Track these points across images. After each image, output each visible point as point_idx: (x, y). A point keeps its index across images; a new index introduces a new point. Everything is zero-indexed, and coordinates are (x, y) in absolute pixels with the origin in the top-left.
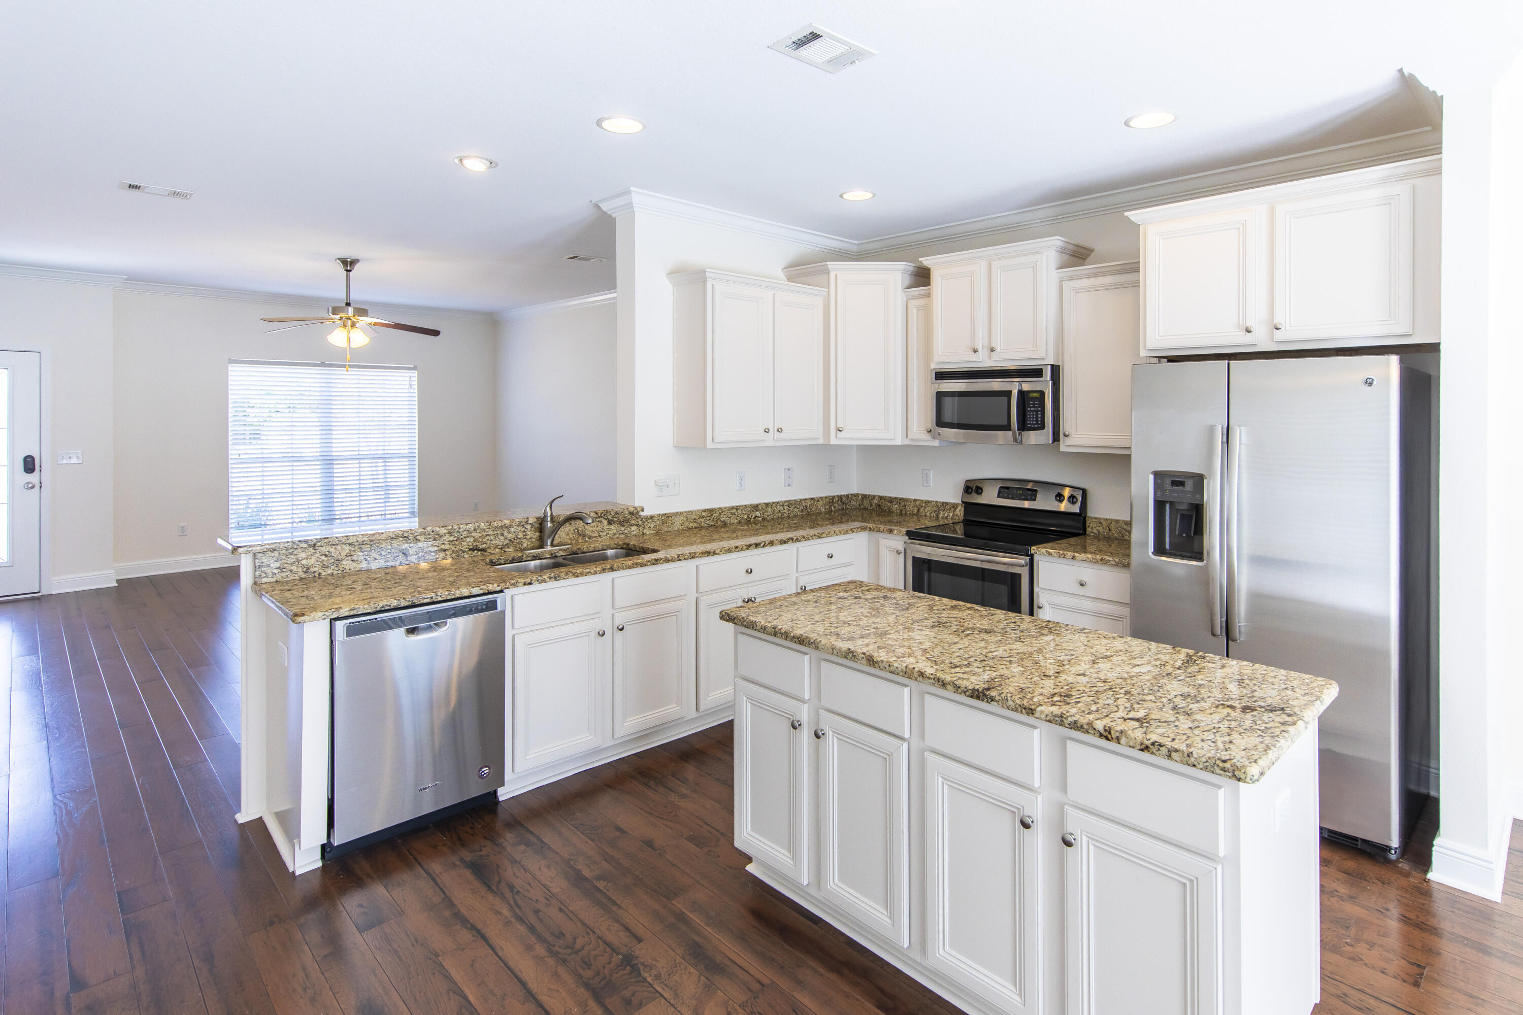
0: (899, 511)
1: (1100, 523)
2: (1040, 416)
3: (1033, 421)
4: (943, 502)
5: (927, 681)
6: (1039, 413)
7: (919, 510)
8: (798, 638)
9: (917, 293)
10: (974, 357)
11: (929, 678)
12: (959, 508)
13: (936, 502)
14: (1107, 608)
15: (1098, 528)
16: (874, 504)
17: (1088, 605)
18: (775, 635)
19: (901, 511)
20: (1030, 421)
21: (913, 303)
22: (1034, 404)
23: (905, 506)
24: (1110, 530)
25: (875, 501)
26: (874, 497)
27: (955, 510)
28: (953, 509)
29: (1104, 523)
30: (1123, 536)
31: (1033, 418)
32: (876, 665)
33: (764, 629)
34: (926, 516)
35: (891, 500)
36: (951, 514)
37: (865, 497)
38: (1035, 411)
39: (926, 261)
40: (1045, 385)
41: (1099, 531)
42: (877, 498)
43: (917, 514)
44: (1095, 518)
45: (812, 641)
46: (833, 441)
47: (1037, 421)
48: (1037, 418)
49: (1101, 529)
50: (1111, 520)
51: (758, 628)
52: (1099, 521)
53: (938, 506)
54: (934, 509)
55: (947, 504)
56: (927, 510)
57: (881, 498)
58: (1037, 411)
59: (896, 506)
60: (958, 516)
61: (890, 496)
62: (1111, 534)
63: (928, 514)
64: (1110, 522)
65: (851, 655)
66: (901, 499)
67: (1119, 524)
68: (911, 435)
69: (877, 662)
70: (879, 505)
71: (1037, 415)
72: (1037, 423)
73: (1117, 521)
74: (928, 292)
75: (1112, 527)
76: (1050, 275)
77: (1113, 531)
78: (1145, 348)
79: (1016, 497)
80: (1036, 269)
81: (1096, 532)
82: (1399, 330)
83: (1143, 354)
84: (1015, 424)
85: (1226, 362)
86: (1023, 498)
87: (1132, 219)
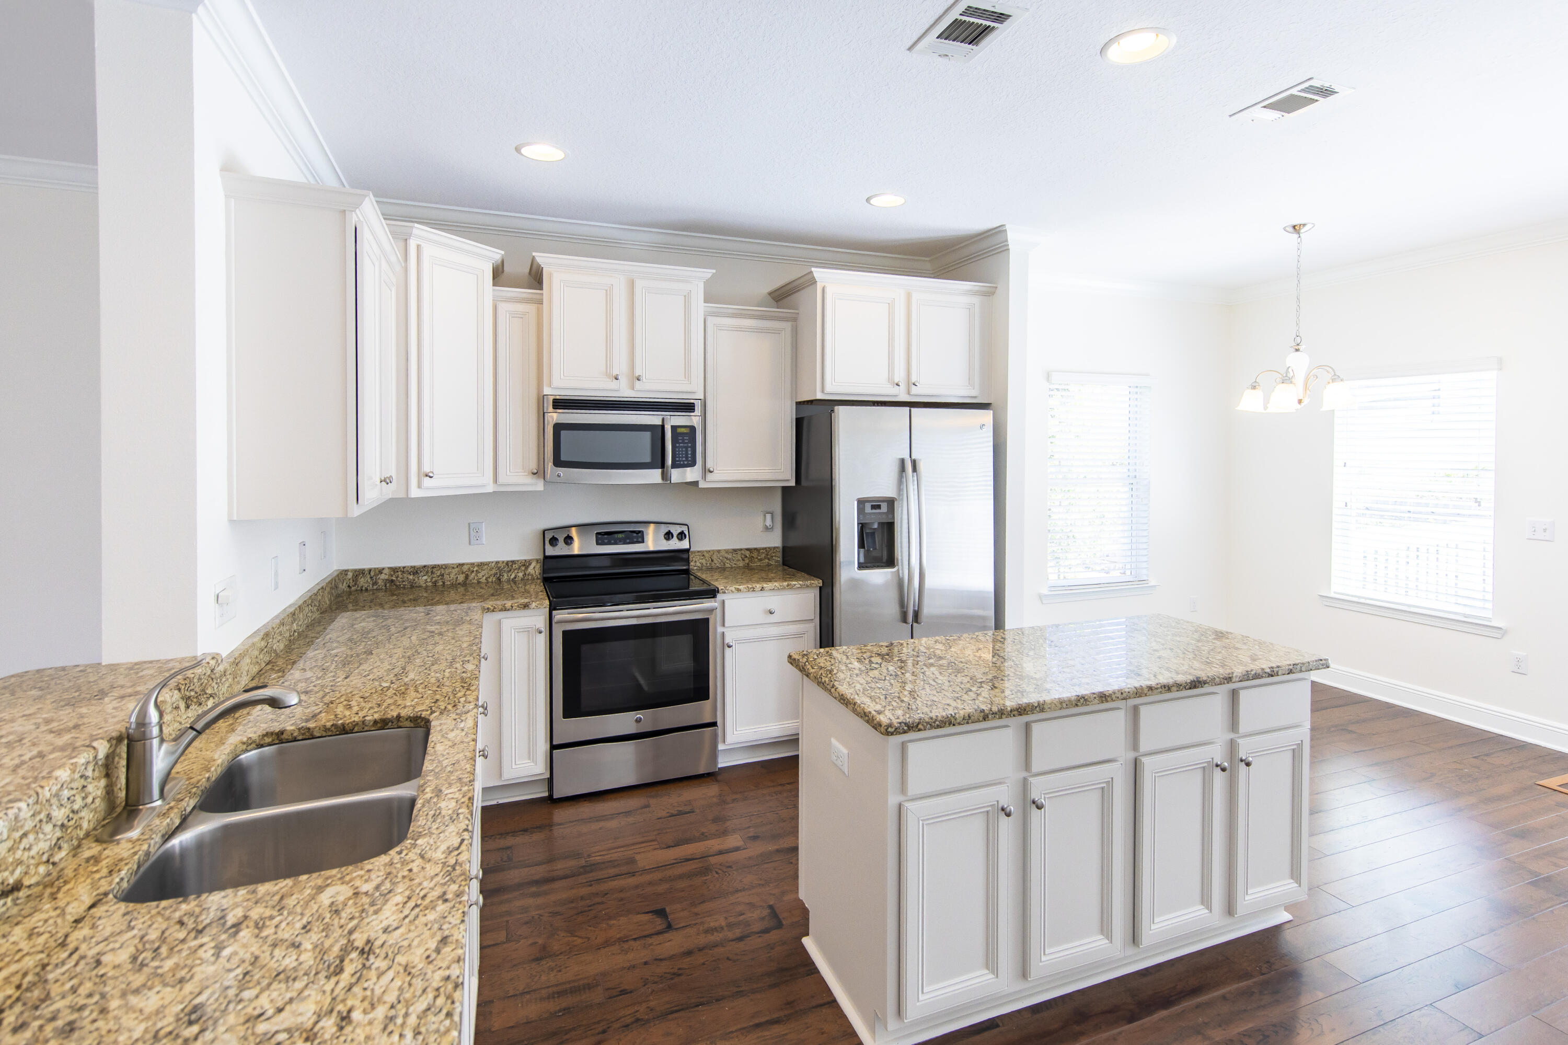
0: (430, 584)
1: (703, 556)
2: (690, 452)
3: (682, 457)
4: (508, 562)
5: (1155, 691)
6: (689, 449)
7: (467, 577)
8: (1017, 710)
9: (512, 295)
10: (613, 385)
11: (1157, 689)
12: (533, 564)
13: (497, 562)
14: (792, 629)
15: (701, 561)
16: (380, 582)
17: (775, 631)
18: (985, 718)
19: (435, 583)
20: (679, 457)
21: (503, 308)
22: (683, 440)
23: (442, 575)
24: (712, 561)
25: (383, 576)
26: (381, 571)
27: (527, 568)
28: (523, 568)
29: (707, 555)
30: (724, 565)
31: (682, 454)
32: (1109, 699)
33: (968, 719)
34: (479, 582)
35: (415, 571)
36: (521, 575)
37: (360, 573)
38: (685, 447)
39: (542, 258)
40: (694, 420)
41: (702, 564)
42: (386, 571)
43: (464, 584)
44: (698, 552)
45: (1036, 705)
46: (415, 493)
47: (687, 457)
48: (687, 454)
49: (704, 561)
50: (713, 551)
51: (958, 721)
52: (702, 554)
53: (499, 568)
54: (494, 571)
55: (513, 562)
56: (480, 575)
57: (394, 570)
58: (687, 448)
59: (425, 578)
60: (532, 575)
61: (413, 564)
62: (713, 564)
63: (483, 580)
64: (712, 553)
65: (1082, 701)
66: (434, 567)
67: (721, 554)
68: (501, 480)
69: (1110, 696)
70: (392, 581)
71: (687, 451)
72: (687, 460)
73: (719, 551)
74: (538, 297)
75: (715, 557)
76: (699, 307)
77: (716, 562)
78: (823, 391)
79: (620, 541)
80: (687, 298)
81: (699, 565)
82: (973, 393)
83: (819, 396)
84: (669, 461)
85: (908, 408)
86: (628, 541)
87: (815, 275)
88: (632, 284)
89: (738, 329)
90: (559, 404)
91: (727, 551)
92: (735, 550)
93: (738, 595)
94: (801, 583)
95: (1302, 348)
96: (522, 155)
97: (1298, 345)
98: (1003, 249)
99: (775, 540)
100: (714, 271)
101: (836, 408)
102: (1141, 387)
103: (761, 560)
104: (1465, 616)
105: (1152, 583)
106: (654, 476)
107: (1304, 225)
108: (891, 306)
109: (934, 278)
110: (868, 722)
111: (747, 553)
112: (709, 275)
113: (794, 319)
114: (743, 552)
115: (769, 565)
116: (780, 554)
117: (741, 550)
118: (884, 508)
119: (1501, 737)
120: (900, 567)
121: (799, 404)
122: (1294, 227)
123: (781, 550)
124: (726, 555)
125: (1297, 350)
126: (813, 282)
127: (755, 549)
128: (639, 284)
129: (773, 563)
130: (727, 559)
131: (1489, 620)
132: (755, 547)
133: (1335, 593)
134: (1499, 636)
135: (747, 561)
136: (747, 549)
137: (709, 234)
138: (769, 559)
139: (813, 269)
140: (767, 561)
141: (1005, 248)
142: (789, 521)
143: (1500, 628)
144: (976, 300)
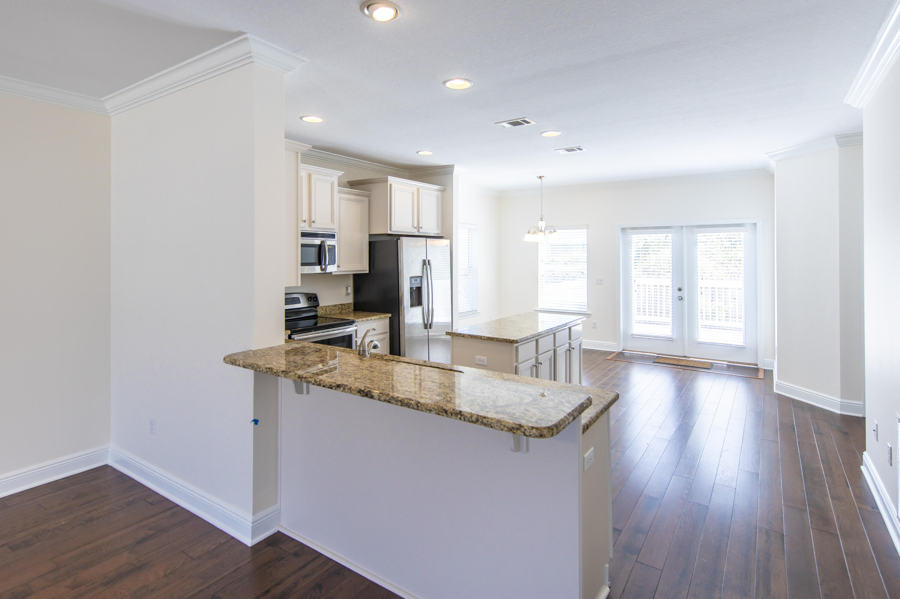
1: (322, 309)
14: (380, 337)
15: (321, 311)
17: (375, 338)
22: (331, 251)
24: (326, 311)
29: (324, 308)
30: (331, 313)
38: (332, 255)
40: (335, 242)
41: (322, 313)
44: (320, 307)
49: (323, 311)
50: (326, 306)
62: (327, 313)
64: (326, 307)
67: (330, 307)
73: (329, 306)
75: (327, 309)
76: (336, 188)
77: (328, 311)
78: (390, 230)
79: (290, 303)
80: (332, 184)
81: (321, 313)
82: (439, 232)
83: (389, 232)
84: (327, 263)
85: (425, 239)
86: (293, 303)
87: (389, 178)
88: (310, 176)
89: (348, 200)
90: (304, 235)
91: (332, 306)
92: (335, 305)
93: (363, 322)
94: (384, 315)
95: (543, 219)
96: (303, 120)
97: (542, 218)
98: (451, 173)
99: (350, 300)
100: (344, 173)
101: (401, 238)
102: (473, 230)
103: (346, 309)
104: (579, 311)
105: (479, 311)
106: (317, 269)
107: (543, 177)
108: (413, 194)
109: (409, 179)
110: (506, 342)
111: (340, 306)
112: (341, 174)
113: (369, 196)
114: (338, 306)
115: (349, 311)
116: (353, 306)
117: (338, 305)
118: (419, 279)
119: (590, 350)
120: (424, 305)
121: (370, 236)
122: (540, 177)
123: (353, 304)
124: (332, 308)
125: (542, 220)
126: (386, 181)
127: (344, 304)
128: (313, 177)
129: (350, 310)
130: (332, 309)
131: (586, 311)
132: (344, 303)
133: (540, 308)
134: (589, 317)
135: (340, 310)
136: (340, 305)
137: (341, 155)
138: (349, 309)
139: (389, 176)
140: (348, 309)
141: (452, 173)
142: (357, 290)
143: (590, 314)
144: (439, 193)
